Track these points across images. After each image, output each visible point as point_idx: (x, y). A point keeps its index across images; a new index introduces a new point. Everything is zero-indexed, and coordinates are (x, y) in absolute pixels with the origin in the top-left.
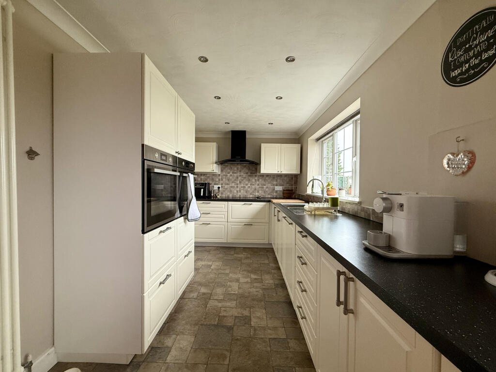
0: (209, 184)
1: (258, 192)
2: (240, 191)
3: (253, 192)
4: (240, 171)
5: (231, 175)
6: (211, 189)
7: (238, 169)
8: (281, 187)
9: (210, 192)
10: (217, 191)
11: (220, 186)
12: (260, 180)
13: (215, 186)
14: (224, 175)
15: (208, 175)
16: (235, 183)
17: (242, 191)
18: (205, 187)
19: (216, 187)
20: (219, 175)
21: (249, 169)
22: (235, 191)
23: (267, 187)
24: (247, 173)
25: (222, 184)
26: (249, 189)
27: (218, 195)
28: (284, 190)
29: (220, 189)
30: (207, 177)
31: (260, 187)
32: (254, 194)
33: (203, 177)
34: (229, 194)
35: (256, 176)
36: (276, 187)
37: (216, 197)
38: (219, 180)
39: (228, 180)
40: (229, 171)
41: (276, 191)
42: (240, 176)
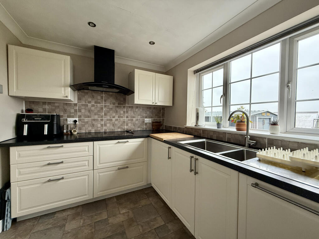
0: (58, 116)
1: (127, 125)
2: (105, 125)
3: (122, 125)
4: (105, 101)
5: (93, 106)
6: (62, 124)
7: (102, 98)
8: (150, 119)
9: (60, 128)
10: (72, 126)
11: (77, 119)
12: (129, 112)
13: (69, 119)
14: (83, 105)
15: (56, 105)
16: (98, 115)
17: (108, 125)
18: (52, 120)
19: (70, 121)
20: (75, 105)
21: (116, 99)
22: (99, 125)
23: (137, 120)
24: (114, 104)
25: (80, 117)
26: (116, 122)
27: (75, 131)
28: (153, 122)
29: (77, 123)
30: (55, 107)
31: (129, 120)
32: (123, 127)
33: (47, 107)
34: (90, 128)
35: (124, 107)
36: (145, 119)
37: (72, 134)
38: (76, 111)
39: (89, 111)
40: (90, 100)
41: (146, 124)
42: (105, 106)
